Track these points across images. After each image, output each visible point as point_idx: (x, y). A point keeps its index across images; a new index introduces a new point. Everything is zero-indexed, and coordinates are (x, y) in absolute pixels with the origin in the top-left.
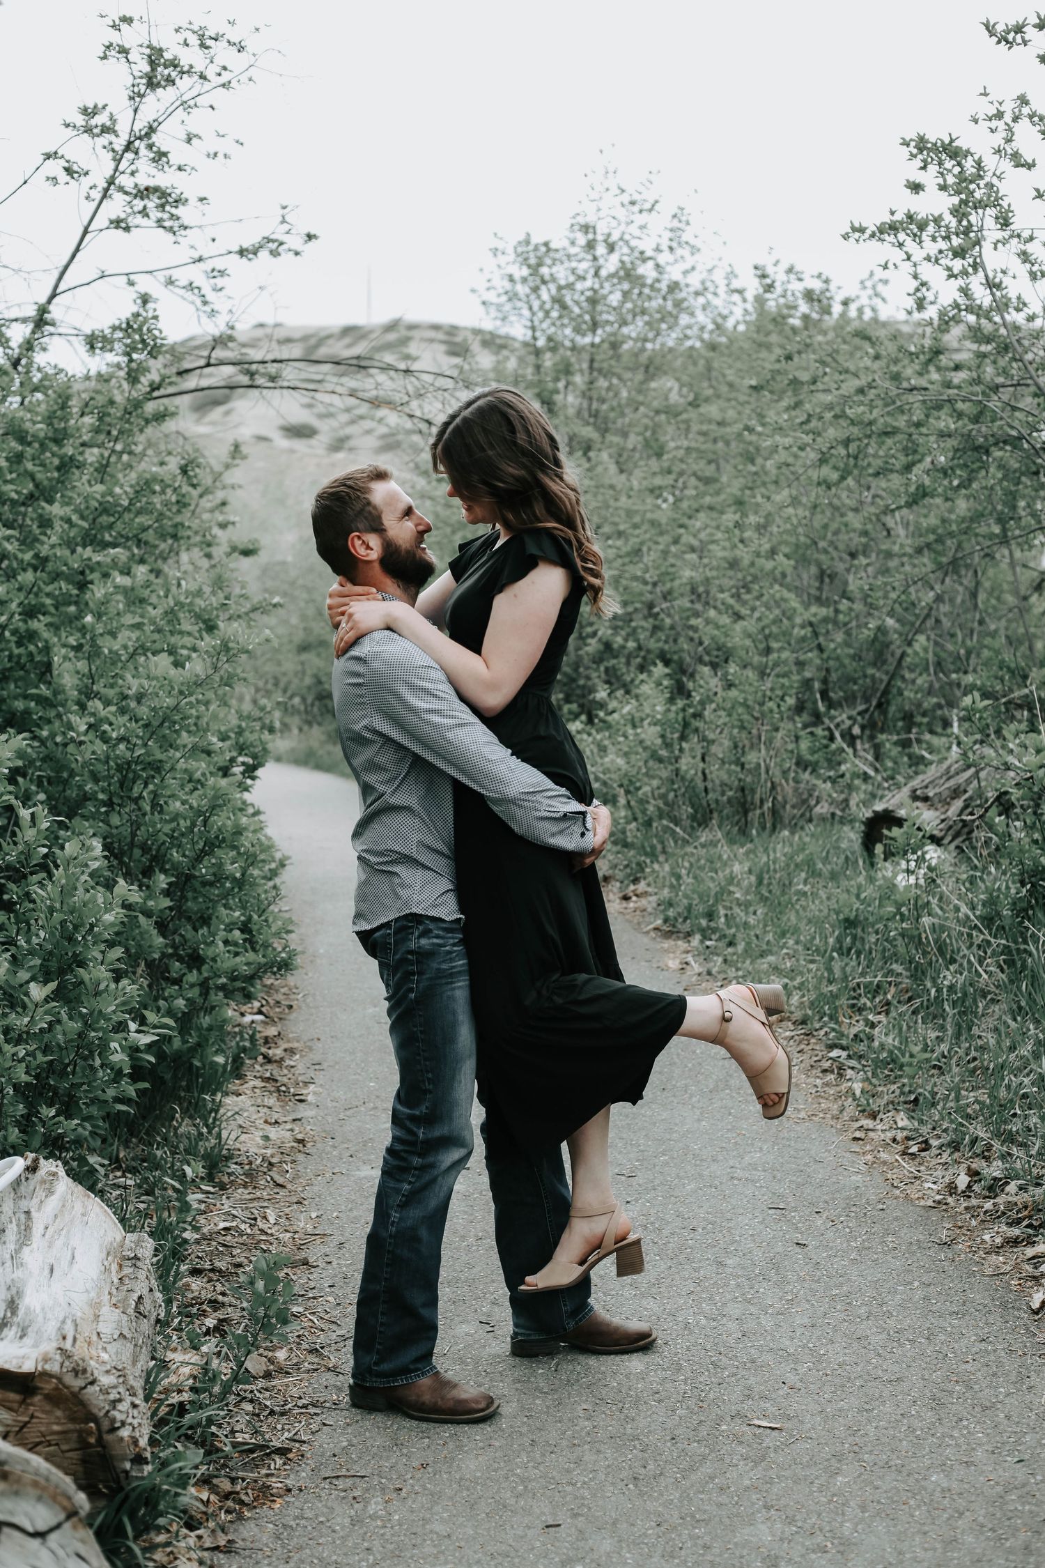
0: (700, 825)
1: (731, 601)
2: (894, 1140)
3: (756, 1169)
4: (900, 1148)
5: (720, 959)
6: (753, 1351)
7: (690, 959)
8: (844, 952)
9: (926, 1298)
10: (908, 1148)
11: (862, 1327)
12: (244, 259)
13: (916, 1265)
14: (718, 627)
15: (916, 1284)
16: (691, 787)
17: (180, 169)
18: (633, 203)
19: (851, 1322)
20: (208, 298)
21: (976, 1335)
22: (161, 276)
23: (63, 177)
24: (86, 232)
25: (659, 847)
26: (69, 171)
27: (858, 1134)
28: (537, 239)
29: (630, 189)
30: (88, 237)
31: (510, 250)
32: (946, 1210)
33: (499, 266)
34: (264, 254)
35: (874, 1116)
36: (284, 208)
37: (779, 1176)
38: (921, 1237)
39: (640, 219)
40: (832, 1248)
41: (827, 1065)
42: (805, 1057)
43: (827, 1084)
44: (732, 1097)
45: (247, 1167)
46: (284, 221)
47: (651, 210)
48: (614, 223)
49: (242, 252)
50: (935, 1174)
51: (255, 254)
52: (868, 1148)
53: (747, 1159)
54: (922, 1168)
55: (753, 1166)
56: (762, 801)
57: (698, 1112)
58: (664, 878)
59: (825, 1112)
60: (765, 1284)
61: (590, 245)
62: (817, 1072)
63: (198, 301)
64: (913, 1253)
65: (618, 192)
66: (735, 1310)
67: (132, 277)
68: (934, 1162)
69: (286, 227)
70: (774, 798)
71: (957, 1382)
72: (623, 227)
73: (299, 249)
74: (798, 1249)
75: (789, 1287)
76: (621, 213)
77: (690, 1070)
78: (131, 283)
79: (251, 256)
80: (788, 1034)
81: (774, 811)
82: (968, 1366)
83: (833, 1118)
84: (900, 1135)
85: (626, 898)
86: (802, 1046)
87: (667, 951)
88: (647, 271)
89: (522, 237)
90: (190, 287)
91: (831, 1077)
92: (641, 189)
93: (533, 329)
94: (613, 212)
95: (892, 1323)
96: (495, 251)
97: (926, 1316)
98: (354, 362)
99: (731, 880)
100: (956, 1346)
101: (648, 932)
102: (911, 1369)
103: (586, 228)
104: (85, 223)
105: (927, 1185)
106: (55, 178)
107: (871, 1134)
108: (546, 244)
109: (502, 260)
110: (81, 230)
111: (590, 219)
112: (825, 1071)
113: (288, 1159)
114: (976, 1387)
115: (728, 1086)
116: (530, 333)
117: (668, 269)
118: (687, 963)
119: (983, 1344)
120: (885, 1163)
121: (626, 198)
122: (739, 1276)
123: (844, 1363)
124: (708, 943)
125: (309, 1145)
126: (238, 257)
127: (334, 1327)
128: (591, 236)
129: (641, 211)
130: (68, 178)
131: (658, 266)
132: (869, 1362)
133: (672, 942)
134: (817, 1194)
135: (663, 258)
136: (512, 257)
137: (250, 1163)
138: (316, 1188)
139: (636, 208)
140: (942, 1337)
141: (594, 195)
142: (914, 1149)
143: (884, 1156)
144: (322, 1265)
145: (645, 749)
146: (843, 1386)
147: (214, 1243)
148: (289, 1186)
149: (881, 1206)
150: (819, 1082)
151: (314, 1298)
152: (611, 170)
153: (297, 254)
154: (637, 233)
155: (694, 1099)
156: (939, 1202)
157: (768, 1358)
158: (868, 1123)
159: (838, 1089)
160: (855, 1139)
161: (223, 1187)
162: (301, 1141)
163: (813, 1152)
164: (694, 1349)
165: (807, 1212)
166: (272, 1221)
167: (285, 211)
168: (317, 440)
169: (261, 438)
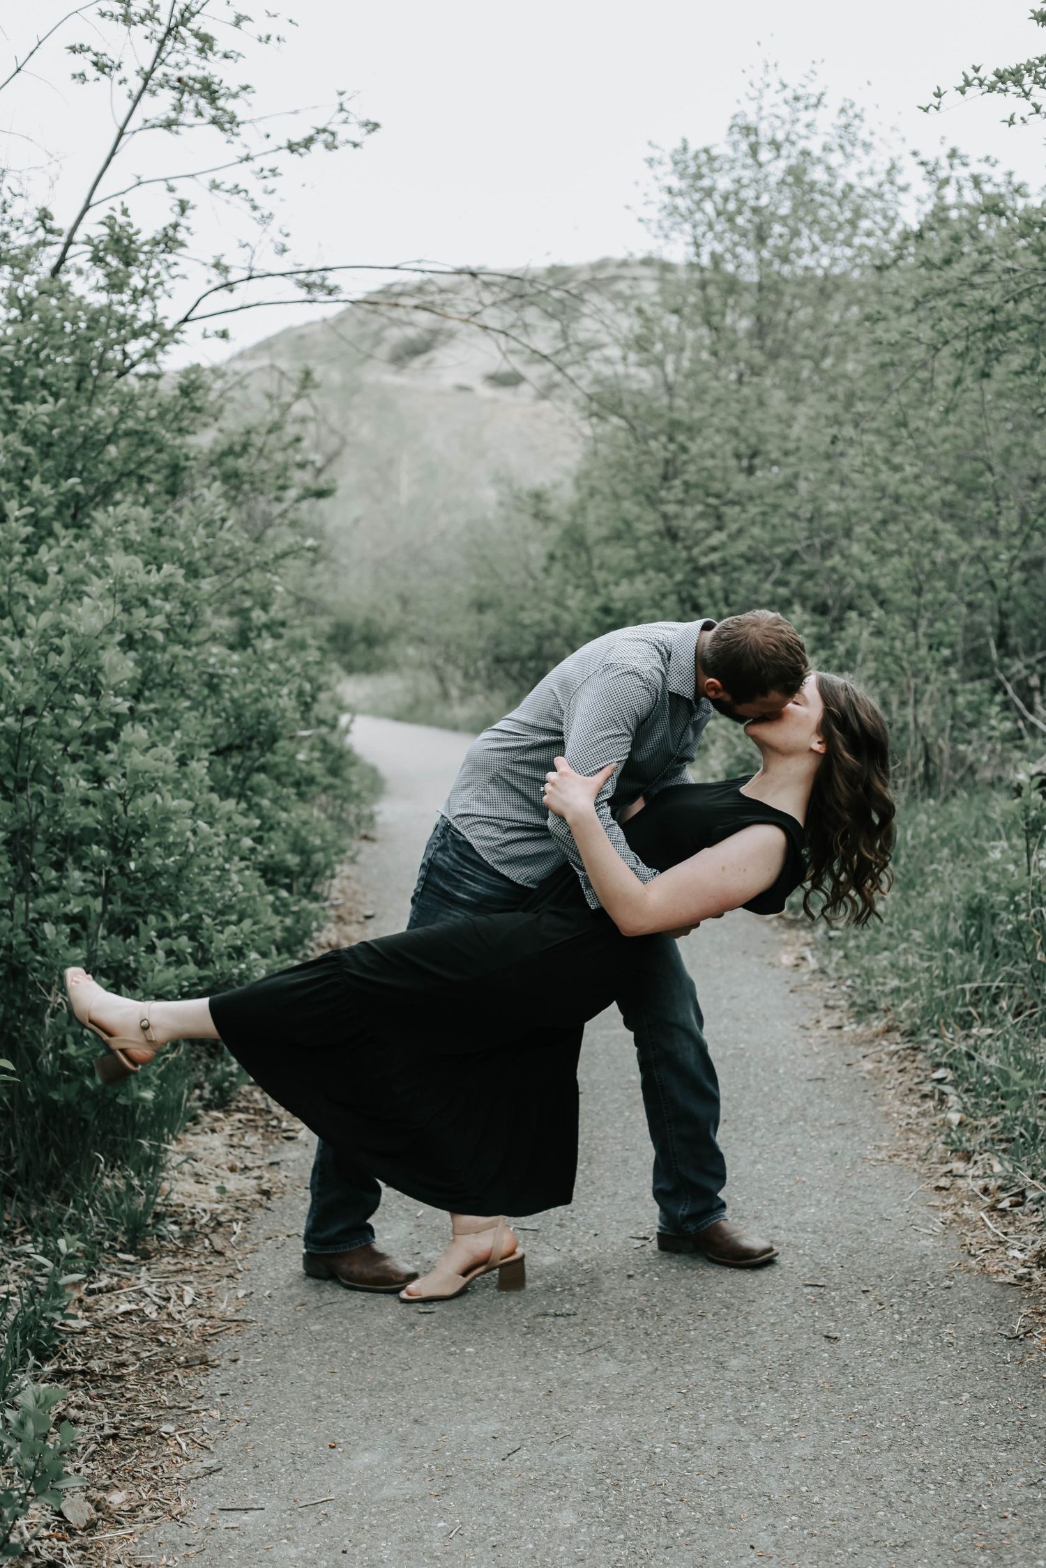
2: (985, 1190)
3: (804, 1230)
4: (988, 1200)
5: (841, 953)
6: (725, 1496)
7: (808, 954)
8: (965, 946)
9: (973, 1418)
10: (999, 1201)
11: (879, 1461)
12: (295, 155)
13: (972, 1368)
15: (966, 1396)
17: (226, 56)
18: (797, 99)
19: (867, 1454)
20: (257, 203)
21: (1026, 1475)
22: (205, 180)
23: (92, 72)
24: (121, 134)
26: (100, 66)
27: (944, 1182)
28: (694, 147)
29: (792, 83)
30: (124, 139)
31: (667, 160)
32: (1029, 1289)
33: (656, 178)
34: (317, 147)
35: (967, 1157)
36: (341, 94)
37: (830, 1238)
38: (988, 1327)
39: (806, 117)
40: (869, 1344)
41: (927, 1088)
42: (906, 1077)
43: (923, 1114)
44: (805, 1131)
45: (187, 1228)
46: (342, 109)
47: (816, 106)
48: (777, 123)
49: (292, 147)
50: (1024, 1238)
51: (307, 147)
52: (952, 1200)
53: (798, 1216)
54: (1011, 1229)
55: (802, 1226)
57: (756, 1151)
59: (910, 1151)
60: (769, 1396)
61: (754, 150)
62: (915, 1098)
63: (247, 206)
64: (971, 1351)
65: (779, 87)
66: (719, 1434)
67: (172, 182)
68: (1027, 1221)
69: (343, 115)
71: (983, 1548)
72: (788, 127)
73: (357, 140)
74: (825, 1345)
75: (800, 1400)
76: (784, 111)
77: (765, 1095)
78: (171, 190)
79: (302, 150)
80: (893, 1047)
82: (1004, 1526)
83: (919, 1159)
84: (993, 1184)
86: (906, 1064)
87: (786, 943)
88: (817, 175)
89: (678, 145)
90: (236, 190)
91: (930, 1104)
92: (805, 81)
93: (697, 245)
94: (776, 111)
95: (919, 1456)
96: (650, 162)
97: (965, 1446)
98: (416, 266)
100: (995, 1492)
102: (927, 1528)
103: (748, 130)
104: (121, 123)
105: (1012, 1253)
106: (83, 75)
107: (960, 1182)
108: (706, 151)
109: (660, 170)
110: (116, 132)
111: (752, 119)
112: (924, 1097)
113: (241, 1216)
114: (1008, 1557)
115: (804, 1117)
116: (692, 249)
117: (842, 171)
118: (803, 959)
119: (1033, 1490)
120: (966, 1222)
121: (789, 94)
122: (738, 1384)
123: (841, 1518)
124: (832, 933)
125: (274, 1198)
126: (287, 152)
127: (204, 1454)
128: (752, 138)
129: (806, 108)
130: (98, 74)
131: (829, 169)
132: (873, 1516)
133: (794, 932)
134: (872, 1265)
135: (835, 159)
136: (669, 166)
137: (193, 1222)
138: (259, 1256)
139: (801, 105)
140: (980, 1478)
141: (754, 93)
142: (1005, 1204)
143: (968, 1211)
144: (224, 1363)
146: (830, 1552)
147: (104, 1333)
148: (228, 1254)
149: (947, 1283)
150: (914, 1110)
151: (197, 1412)
152: (771, 63)
153: (355, 145)
154: (804, 132)
155: (758, 1134)
156: (1020, 1278)
157: (743, 1508)
158: (958, 1166)
159: (933, 1120)
160: (938, 1188)
161: (146, 1256)
162: (266, 1193)
163: (881, 1206)
164: (649, 1493)
165: (852, 1291)
166: (188, 1301)
167: (343, 98)
168: (525, 388)
169: (462, 388)
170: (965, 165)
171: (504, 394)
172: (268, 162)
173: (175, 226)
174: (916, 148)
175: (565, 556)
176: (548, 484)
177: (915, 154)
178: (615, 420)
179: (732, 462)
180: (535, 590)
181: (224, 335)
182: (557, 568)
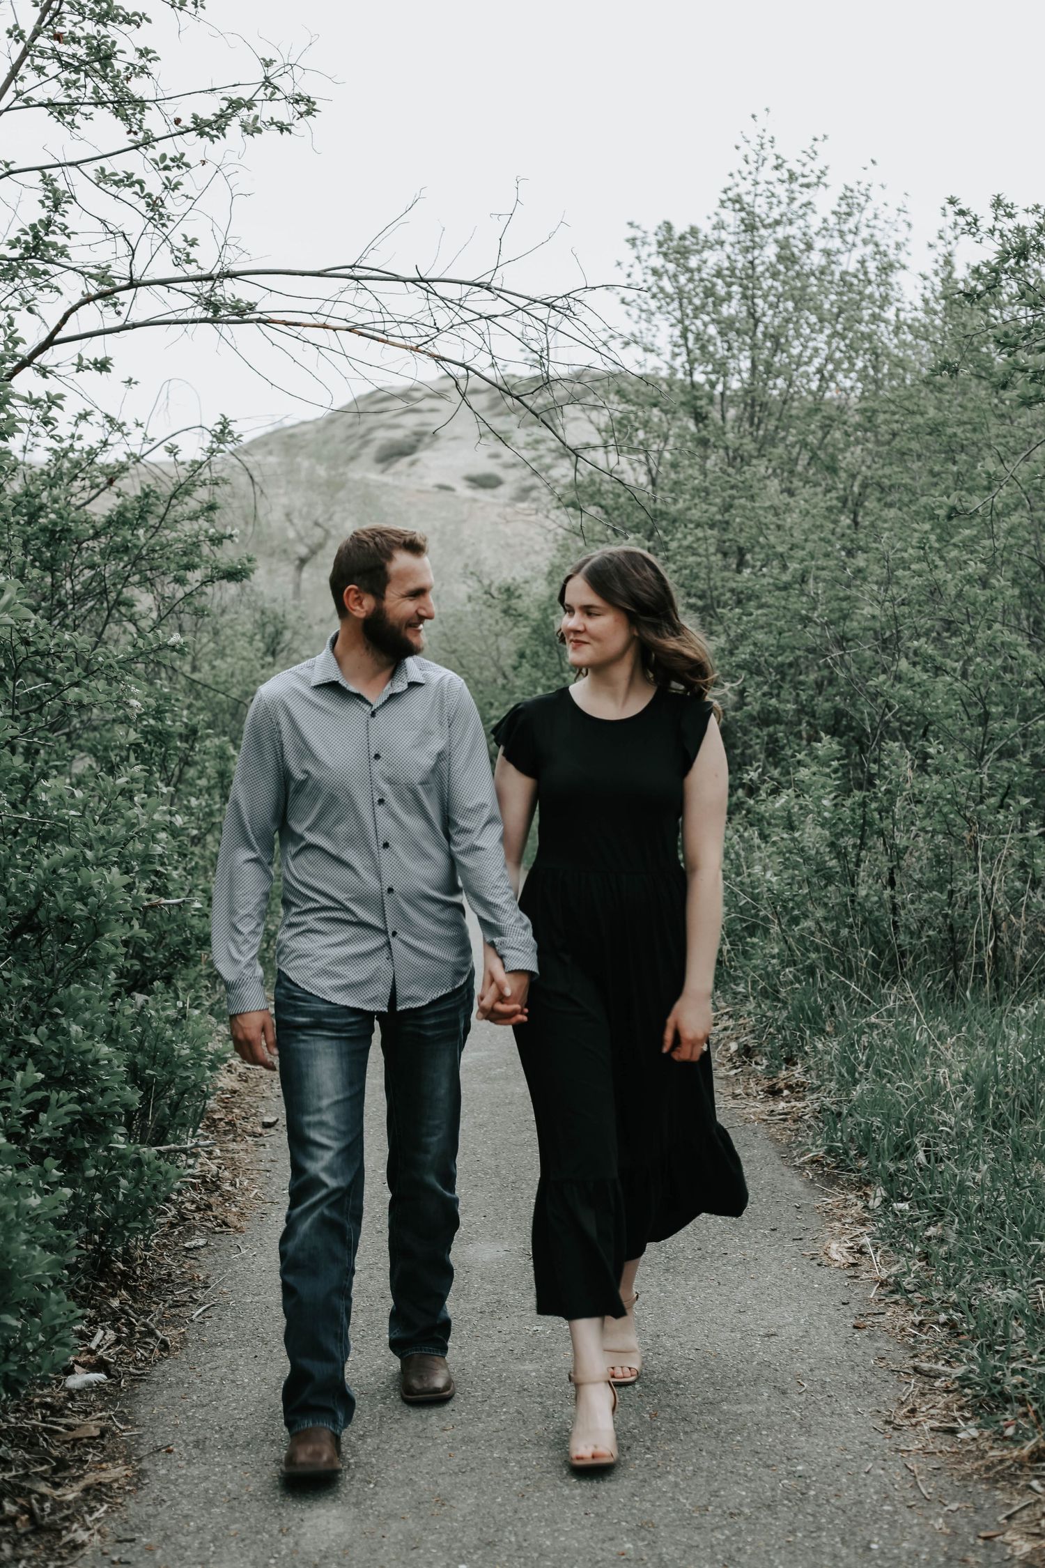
0: (887, 978)
1: (930, 650)
12: (205, 139)
14: (913, 685)
16: (870, 922)
17: (126, 21)
18: (794, 178)
22: (92, 169)
25: (826, 1009)
29: (789, 162)
36: (268, 64)
46: (267, 83)
47: (817, 184)
49: (200, 127)
51: (221, 129)
56: (979, 944)
58: (831, 1065)
65: (775, 164)
67: (48, 172)
69: (269, 90)
70: (997, 937)
73: (285, 122)
81: (997, 959)
85: (774, 1092)
89: (662, 226)
90: (128, 182)
94: (770, 190)
96: (632, 242)
99: (936, 1090)
101: (800, 1168)
108: (693, 231)
109: (643, 251)
126: (195, 134)
129: (804, 187)
136: (653, 247)
145: (807, 860)
152: (767, 139)
167: (271, 71)
168: (501, 490)
169: (443, 487)
170: (1010, 216)
171: (483, 495)
172: (168, 148)
173: (48, 224)
174: (956, 195)
175: (536, 654)
176: (519, 580)
177: (952, 202)
178: (593, 510)
179: (717, 559)
180: (504, 687)
181: (102, 366)
182: (526, 667)
